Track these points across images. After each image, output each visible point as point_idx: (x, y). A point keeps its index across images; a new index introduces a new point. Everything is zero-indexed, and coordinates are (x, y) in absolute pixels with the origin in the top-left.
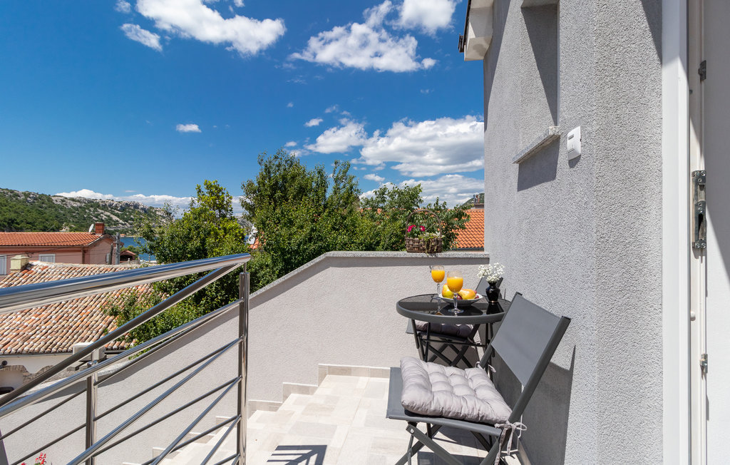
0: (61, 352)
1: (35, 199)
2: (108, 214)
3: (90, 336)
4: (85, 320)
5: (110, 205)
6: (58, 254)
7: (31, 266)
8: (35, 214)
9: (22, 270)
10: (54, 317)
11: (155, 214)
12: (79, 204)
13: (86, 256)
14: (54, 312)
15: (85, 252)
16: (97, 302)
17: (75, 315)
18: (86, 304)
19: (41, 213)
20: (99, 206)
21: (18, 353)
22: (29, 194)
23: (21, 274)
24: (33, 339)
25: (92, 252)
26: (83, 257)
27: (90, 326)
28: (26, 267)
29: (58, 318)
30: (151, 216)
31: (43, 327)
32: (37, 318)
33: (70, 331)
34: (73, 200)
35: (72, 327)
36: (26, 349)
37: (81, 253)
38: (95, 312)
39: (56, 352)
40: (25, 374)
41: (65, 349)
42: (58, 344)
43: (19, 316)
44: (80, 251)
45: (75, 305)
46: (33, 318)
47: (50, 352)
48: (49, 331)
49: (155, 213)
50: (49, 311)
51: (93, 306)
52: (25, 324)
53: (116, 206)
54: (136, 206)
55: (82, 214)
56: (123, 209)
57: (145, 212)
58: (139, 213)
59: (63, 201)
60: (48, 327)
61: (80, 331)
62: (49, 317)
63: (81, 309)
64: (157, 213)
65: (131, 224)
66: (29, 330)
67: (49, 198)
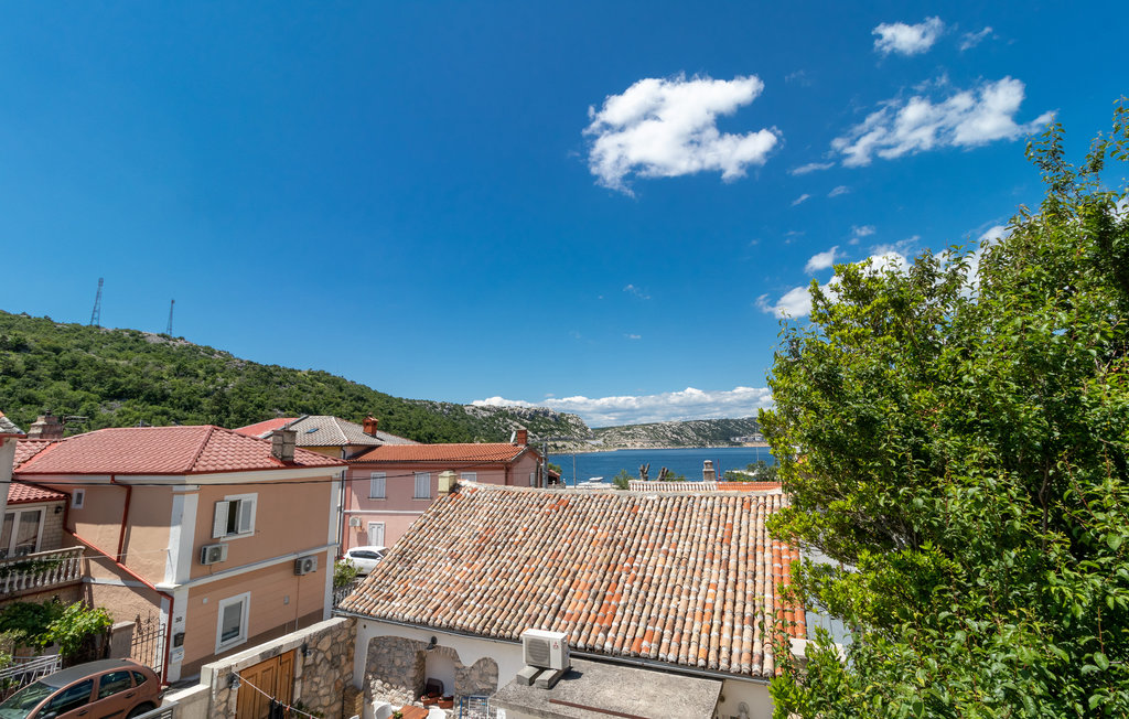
0: (502, 638)
1: (450, 410)
2: (517, 424)
3: (541, 615)
4: (530, 582)
5: (519, 413)
6: (480, 473)
7: (459, 487)
8: (450, 428)
9: (450, 493)
10: (489, 571)
11: (567, 423)
12: (488, 413)
13: (510, 476)
14: (489, 563)
15: (508, 470)
16: (542, 552)
17: (515, 571)
18: (527, 554)
19: (455, 426)
20: (507, 415)
21: (450, 629)
22: (445, 404)
23: (449, 498)
24: (467, 606)
25: (516, 470)
26: (506, 477)
27: (538, 595)
28: (455, 488)
29: (495, 573)
30: (562, 426)
31: (477, 587)
32: (470, 571)
33: (512, 600)
34: (483, 409)
35: (513, 593)
36: (459, 622)
37: (503, 472)
38: (542, 570)
39: (495, 637)
40: (457, 664)
41: (508, 633)
42: (499, 621)
43: (449, 564)
44: (502, 469)
45: (514, 554)
46: (465, 569)
47: (488, 635)
48: (486, 596)
49: (566, 421)
50: (483, 560)
51: (538, 559)
52: (457, 578)
53: (525, 414)
54: (546, 413)
55: (493, 425)
56: (532, 418)
57: (556, 420)
58: (548, 422)
59: (474, 411)
60: (484, 588)
61: (526, 602)
62: (483, 570)
63: (523, 561)
64: (570, 421)
65: (541, 437)
66: (461, 590)
67: (461, 408)
